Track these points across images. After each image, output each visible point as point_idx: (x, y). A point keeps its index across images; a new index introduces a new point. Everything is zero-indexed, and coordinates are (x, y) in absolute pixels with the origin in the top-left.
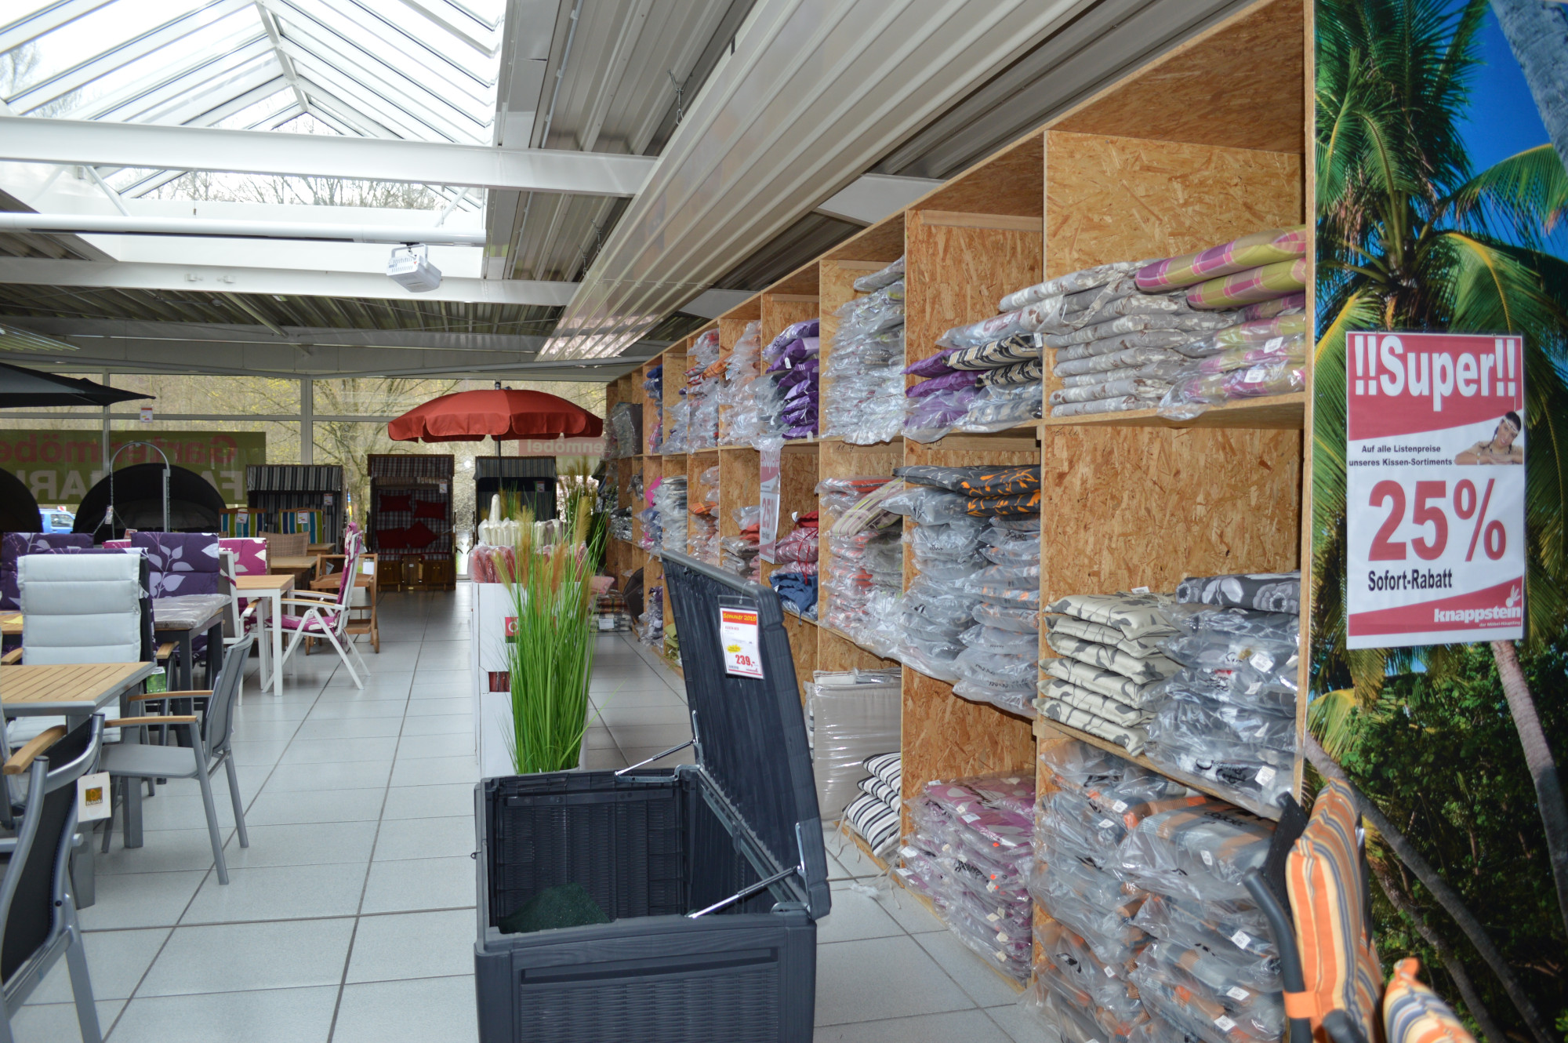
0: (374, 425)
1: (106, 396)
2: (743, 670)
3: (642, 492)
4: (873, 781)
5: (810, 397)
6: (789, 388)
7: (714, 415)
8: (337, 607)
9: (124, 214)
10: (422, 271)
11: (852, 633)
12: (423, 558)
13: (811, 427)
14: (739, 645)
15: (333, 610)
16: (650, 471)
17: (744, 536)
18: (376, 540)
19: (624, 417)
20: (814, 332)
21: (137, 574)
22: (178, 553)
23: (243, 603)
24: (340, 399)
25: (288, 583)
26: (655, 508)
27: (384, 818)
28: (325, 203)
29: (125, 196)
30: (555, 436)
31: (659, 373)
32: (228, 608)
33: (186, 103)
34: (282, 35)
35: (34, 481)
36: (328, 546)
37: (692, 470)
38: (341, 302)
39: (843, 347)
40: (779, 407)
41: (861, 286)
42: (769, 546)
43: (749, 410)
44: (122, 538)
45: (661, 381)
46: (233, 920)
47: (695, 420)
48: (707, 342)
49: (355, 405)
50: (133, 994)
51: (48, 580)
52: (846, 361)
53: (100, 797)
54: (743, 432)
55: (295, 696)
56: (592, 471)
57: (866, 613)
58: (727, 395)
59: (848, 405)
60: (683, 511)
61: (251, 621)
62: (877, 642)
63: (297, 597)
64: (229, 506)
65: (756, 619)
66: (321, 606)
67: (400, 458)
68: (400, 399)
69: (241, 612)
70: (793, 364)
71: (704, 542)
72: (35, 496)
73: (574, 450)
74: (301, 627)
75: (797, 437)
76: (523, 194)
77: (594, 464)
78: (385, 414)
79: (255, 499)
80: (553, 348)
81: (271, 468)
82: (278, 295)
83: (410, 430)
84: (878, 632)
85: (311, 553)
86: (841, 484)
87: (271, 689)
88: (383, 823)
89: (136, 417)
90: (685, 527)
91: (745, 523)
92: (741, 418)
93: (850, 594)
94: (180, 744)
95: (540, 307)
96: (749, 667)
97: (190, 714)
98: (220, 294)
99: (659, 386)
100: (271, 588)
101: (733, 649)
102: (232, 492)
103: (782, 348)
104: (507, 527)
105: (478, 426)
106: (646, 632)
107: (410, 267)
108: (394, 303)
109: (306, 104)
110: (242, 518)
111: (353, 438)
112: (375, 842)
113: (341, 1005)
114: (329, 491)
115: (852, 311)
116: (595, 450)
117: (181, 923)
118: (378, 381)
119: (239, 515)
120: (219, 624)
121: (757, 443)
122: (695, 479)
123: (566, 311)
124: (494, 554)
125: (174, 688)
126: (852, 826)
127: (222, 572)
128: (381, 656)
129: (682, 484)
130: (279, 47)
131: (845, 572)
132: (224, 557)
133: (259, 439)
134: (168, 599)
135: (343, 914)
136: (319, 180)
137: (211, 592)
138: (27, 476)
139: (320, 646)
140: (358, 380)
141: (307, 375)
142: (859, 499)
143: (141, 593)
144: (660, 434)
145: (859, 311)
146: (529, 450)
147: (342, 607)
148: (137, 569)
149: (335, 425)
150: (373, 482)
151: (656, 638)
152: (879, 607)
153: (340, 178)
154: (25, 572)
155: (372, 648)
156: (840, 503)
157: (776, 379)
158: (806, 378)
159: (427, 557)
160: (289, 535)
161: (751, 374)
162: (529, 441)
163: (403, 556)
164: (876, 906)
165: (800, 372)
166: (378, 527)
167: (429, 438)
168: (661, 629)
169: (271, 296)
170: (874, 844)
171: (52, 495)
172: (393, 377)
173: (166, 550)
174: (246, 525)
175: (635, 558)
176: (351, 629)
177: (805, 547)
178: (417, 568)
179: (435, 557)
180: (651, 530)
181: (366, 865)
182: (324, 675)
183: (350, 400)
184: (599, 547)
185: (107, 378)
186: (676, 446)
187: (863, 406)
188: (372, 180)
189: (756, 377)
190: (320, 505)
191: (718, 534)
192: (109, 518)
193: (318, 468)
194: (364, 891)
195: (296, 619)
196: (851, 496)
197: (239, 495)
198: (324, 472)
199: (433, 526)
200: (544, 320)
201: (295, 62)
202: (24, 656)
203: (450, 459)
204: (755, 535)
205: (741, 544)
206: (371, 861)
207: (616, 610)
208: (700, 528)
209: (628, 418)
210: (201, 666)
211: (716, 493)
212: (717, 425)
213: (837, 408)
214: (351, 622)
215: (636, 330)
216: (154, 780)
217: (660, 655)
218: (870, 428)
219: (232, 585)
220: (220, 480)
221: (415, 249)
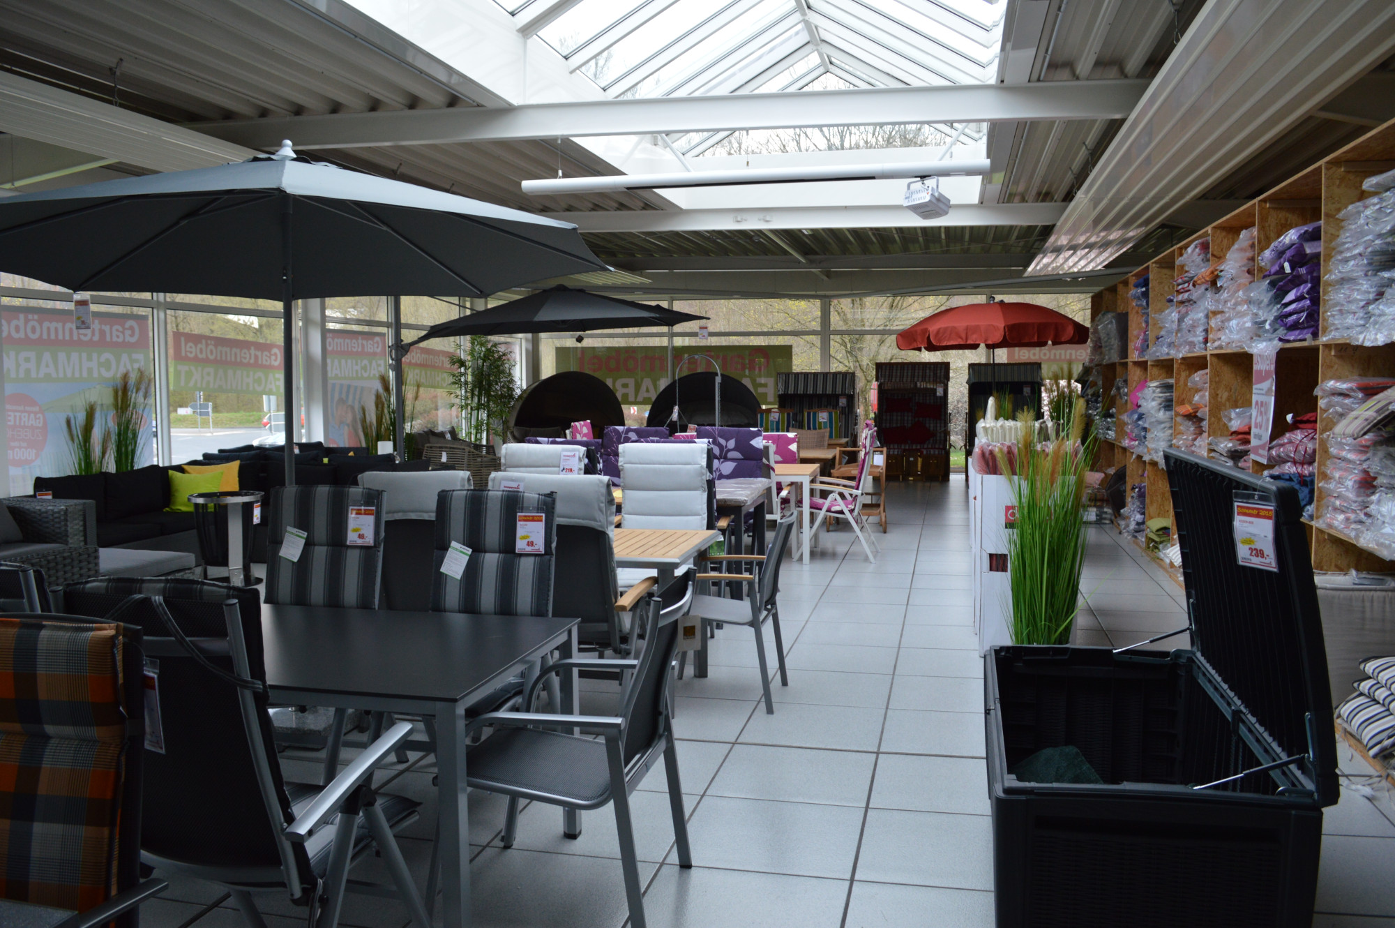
0: (878, 337)
1: (671, 318)
2: (1256, 562)
3: (1126, 394)
4: (1371, 682)
5: (1311, 300)
6: (1287, 293)
7: (1203, 320)
8: (855, 492)
9: (689, 171)
10: (934, 201)
11: (1353, 534)
12: (922, 453)
13: (1311, 330)
14: (1253, 538)
15: (851, 495)
16: (1135, 374)
17: (1233, 437)
18: (885, 436)
19: (1108, 325)
20: (1315, 236)
21: (705, 460)
22: (732, 444)
23: (780, 488)
24: (849, 316)
25: (814, 471)
26: (1140, 410)
27: (897, 673)
28: (837, 149)
29: (686, 155)
30: (1044, 344)
31: (1146, 283)
32: (769, 490)
33: (734, 74)
34: (809, 7)
35: (619, 385)
36: (844, 440)
37: (1179, 374)
38: (855, 232)
39: (1348, 249)
40: (1275, 311)
41: (1371, 186)
42: (1262, 447)
43: (1241, 315)
44: (686, 432)
45: (1147, 290)
46: (778, 744)
47: (1184, 325)
48: (1197, 250)
49: (862, 320)
50: (705, 792)
51: (640, 464)
52: (1352, 263)
53: (694, 634)
54: (1235, 337)
55: (819, 566)
56: (1075, 375)
57: (1368, 515)
58: (1218, 301)
59: (1353, 307)
60: (1168, 413)
61: (785, 501)
62: (1382, 545)
63: (822, 483)
64: (764, 407)
65: (1272, 514)
66: (841, 491)
67: (903, 366)
68: (900, 315)
69: (778, 494)
70: (1292, 268)
71: (1190, 443)
72: (620, 399)
73: (1058, 357)
74: (825, 508)
75: (1294, 341)
76: (1021, 125)
77: (1077, 369)
78: (888, 328)
79: (785, 401)
80: (1041, 264)
81: (797, 375)
82: (806, 229)
83: (915, 340)
84: (1383, 534)
85: (831, 446)
86: (1345, 386)
87: (801, 559)
88: (896, 677)
89: (694, 335)
90: (1171, 427)
91: (1235, 424)
92: (1233, 323)
93: (1351, 495)
94: (733, 597)
95: (1029, 227)
96: (1263, 560)
97: (741, 574)
98: (760, 231)
99: (1145, 295)
100: (803, 474)
101: (1246, 542)
102: (765, 395)
103: (1280, 254)
104: (1002, 426)
105: (975, 336)
106: (1127, 526)
107: (925, 197)
108: (900, 230)
109: (828, 65)
110: (775, 416)
111: (860, 349)
112: (890, 692)
113: (866, 825)
114: (843, 394)
115: (1359, 213)
116: (1080, 355)
117: (739, 741)
118: (882, 299)
119: (773, 414)
120: (763, 502)
121: (1251, 347)
122: (1182, 382)
123: (1056, 229)
124: (997, 449)
125: (729, 553)
126: (1346, 725)
127: (764, 460)
128: (887, 536)
129: (1168, 387)
130: (807, 18)
131: (1345, 474)
132: (767, 448)
133: (787, 351)
134: (724, 481)
135: (865, 750)
136: (831, 128)
137: (756, 477)
138: (614, 384)
139: (838, 524)
140: (865, 300)
141: (826, 297)
142: (1364, 401)
143: (708, 476)
144: (1145, 340)
145: (1368, 212)
146: (1016, 357)
147: (859, 492)
148: (705, 456)
149: (847, 338)
150: (880, 387)
151: (1137, 531)
152: (1384, 509)
153: (848, 125)
154: (624, 457)
155: (881, 529)
156: (1342, 406)
157: (1272, 284)
158: (1306, 282)
159: (925, 452)
160: (813, 432)
161: (1245, 279)
162: (1017, 349)
163: (905, 450)
164: (1371, 806)
165: (1299, 276)
166: (884, 425)
167: (931, 348)
168: (1143, 523)
169: (800, 230)
170: (1370, 745)
171: (631, 398)
172: (895, 295)
173: (722, 441)
174: (778, 423)
175: (1118, 455)
176: (864, 511)
177: (1301, 449)
178: (916, 461)
179: (932, 452)
180: (1136, 431)
181: (884, 711)
182: (841, 549)
183: (858, 316)
184: (1094, 445)
185: (671, 304)
186: (1163, 352)
187: (1371, 307)
188: (875, 125)
189: (1251, 283)
190: (836, 406)
191: (1205, 435)
192: (675, 416)
193: (835, 374)
194: (882, 732)
195: (821, 501)
196: (1355, 398)
197: (771, 398)
198: (839, 378)
199: (931, 425)
200: (1032, 239)
201: (820, 30)
202: (622, 521)
203: (946, 366)
204: (1248, 437)
205: (1230, 445)
206: (887, 708)
207: (1098, 504)
208: (1188, 428)
209: (1113, 327)
210: (749, 536)
211: (1204, 396)
212: (1206, 331)
213: (1340, 311)
214: (865, 506)
215: (1124, 242)
216: (715, 624)
217: (1140, 547)
218: (1379, 330)
219: (772, 472)
220: (756, 385)
221: (928, 182)
